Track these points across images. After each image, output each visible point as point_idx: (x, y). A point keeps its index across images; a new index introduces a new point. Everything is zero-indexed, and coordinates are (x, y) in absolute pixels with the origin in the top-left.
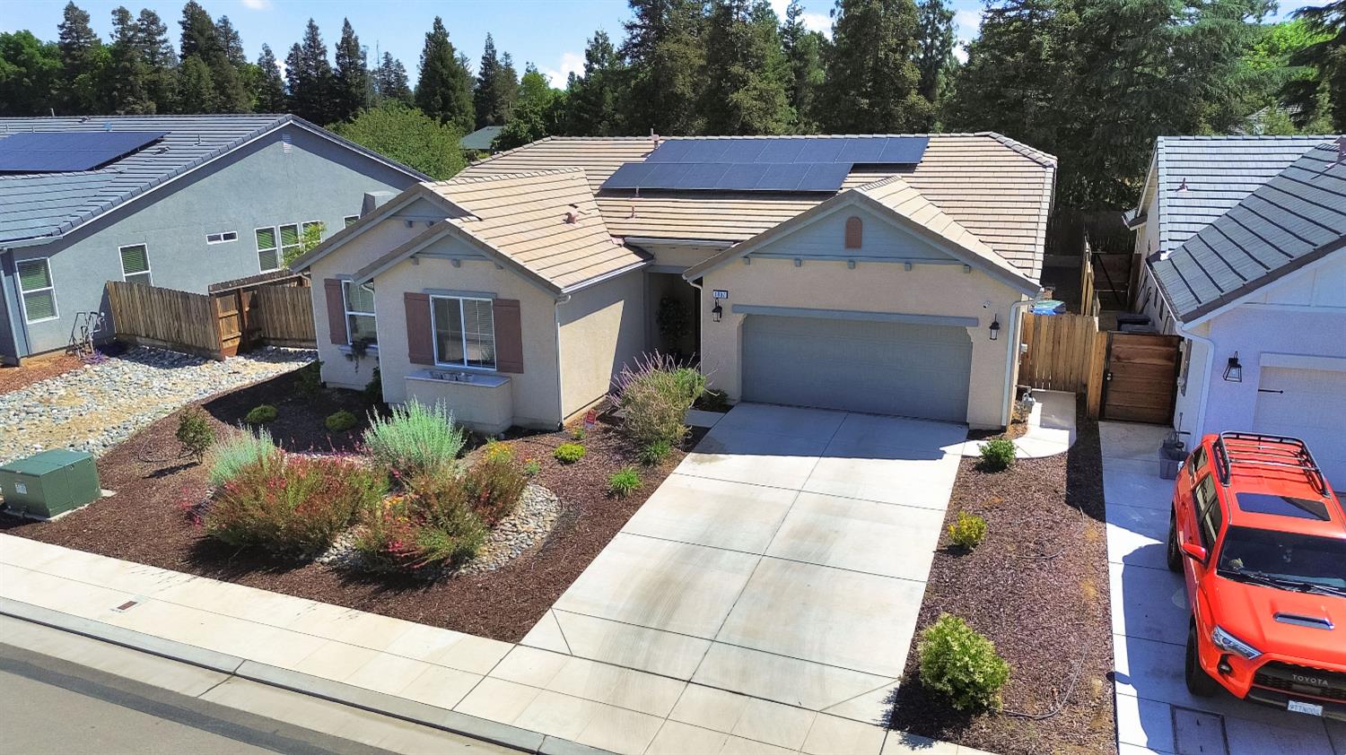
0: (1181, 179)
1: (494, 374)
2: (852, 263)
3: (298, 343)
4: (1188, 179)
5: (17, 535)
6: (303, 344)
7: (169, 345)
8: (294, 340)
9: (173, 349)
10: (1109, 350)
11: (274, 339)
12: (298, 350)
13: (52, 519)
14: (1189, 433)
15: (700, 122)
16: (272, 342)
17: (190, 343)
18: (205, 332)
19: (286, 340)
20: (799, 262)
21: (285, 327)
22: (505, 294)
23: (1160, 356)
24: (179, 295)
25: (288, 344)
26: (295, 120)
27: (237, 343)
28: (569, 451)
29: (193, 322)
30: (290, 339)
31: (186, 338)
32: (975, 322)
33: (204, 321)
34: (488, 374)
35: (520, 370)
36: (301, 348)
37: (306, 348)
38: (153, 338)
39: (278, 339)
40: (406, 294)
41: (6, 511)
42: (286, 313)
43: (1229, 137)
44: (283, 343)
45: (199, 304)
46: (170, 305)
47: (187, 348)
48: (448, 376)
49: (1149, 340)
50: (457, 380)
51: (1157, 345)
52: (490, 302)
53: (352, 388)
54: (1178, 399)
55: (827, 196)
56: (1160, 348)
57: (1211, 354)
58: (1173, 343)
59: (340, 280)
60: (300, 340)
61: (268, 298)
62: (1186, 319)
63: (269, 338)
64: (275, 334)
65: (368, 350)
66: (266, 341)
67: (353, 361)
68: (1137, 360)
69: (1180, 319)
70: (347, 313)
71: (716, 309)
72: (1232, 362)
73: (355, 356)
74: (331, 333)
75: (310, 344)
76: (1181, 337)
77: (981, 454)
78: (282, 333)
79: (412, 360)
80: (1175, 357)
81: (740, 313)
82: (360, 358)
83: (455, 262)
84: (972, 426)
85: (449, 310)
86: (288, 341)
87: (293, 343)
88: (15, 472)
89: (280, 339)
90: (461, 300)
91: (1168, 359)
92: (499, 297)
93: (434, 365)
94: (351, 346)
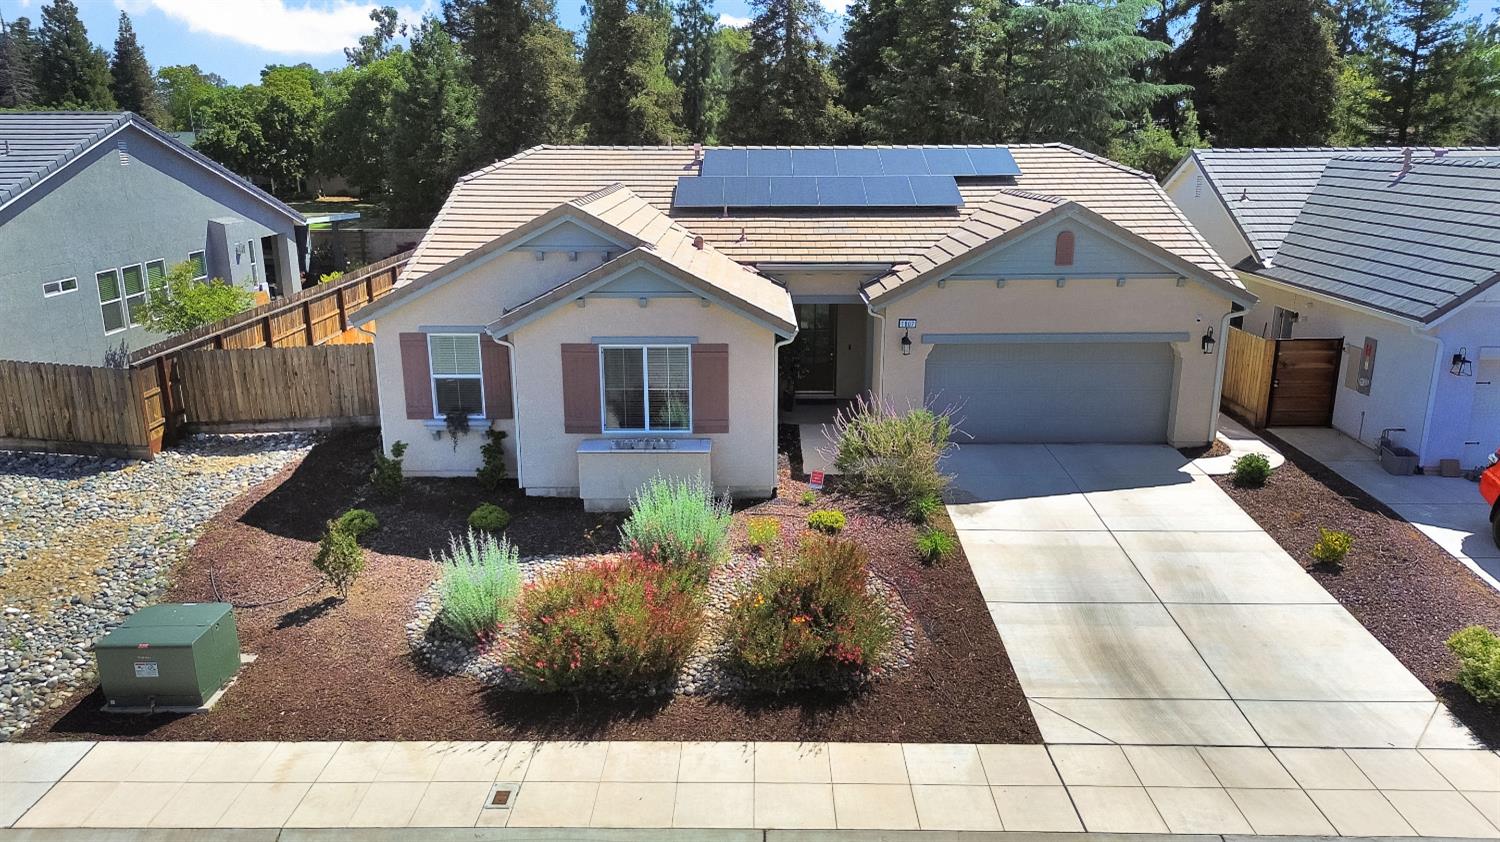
0: (1241, 190)
1: (688, 436)
2: (1060, 281)
3: (251, 426)
4: (1249, 190)
5: (169, 739)
6: (258, 427)
7: (50, 445)
8: (245, 422)
9: (59, 450)
10: (1276, 357)
11: (207, 424)
12: (250, 436)
13: (205, 707)
14: (1404, 430)
15: (581, 132)
16: (205, 428)
17: (91, 438)
18: (122, 422)
19: (230, 423)
20: (1000, 282)
21: (228, 405)
22: (707, 339)
23: (1316, 360)
24: (73, 372)
25: (231, 430)
26: (135, 120)
27: (161, 434)
28: (833, 519)
29: (98, 409)
30: (234, 422)
31: (84, 431)
32: (1185, 336)
33: (120, 406)
34: (680, 438)
35: (725, 429)
36: (257, 432)
37: (264, 432)
38: (21, 437)
39: (214, 423)
40: (563, 346)
41: (104, 709)
42: (231, 386)
43: (1323, 149)
44: (222, 428)
45: (112, 382)
46: (55, 387)
47: (88, 447)
48: (642, 444)
49: (1311, 345)
50: (654, 448)
51: (1320, 349)
52: (687, 349)
53: (455, 475)
54: (1347, 400)
55: (950, 211)
56: (1325, 352)
57: (1440, 353)
58: (1335, 347)
59: (425, 334)
60: (254, 422)
61: (198, 367)
62: (1427, 320)
63: (199, 423)
64: (210, 417)
65: (470, 423)
66: (194, 427)
67: (447, 440)
68: (1303, 366)
69: (1421, 320)
70: (433, 376)
71: (905, 341)
72: (1458, 359)
73: (450, 432)
74: (409, 406)
75: (271, 426)
76: (1341, 341)
77: (1235, 471)
78: (221, 414)
79: (569, 429)
80: (1335, 361)
81: (930, 343)
82: (460, 434)
83: (643, 301)
84: (1177, 445)
85: (625, 361)
86: (232, 425)
87: (242, 427)
88: (136, 647)
89: (218, 423)
90: (645, 348)
91: (1329, 361)
92: (701, 341)
93: (601, 433)
94: (445, 420)
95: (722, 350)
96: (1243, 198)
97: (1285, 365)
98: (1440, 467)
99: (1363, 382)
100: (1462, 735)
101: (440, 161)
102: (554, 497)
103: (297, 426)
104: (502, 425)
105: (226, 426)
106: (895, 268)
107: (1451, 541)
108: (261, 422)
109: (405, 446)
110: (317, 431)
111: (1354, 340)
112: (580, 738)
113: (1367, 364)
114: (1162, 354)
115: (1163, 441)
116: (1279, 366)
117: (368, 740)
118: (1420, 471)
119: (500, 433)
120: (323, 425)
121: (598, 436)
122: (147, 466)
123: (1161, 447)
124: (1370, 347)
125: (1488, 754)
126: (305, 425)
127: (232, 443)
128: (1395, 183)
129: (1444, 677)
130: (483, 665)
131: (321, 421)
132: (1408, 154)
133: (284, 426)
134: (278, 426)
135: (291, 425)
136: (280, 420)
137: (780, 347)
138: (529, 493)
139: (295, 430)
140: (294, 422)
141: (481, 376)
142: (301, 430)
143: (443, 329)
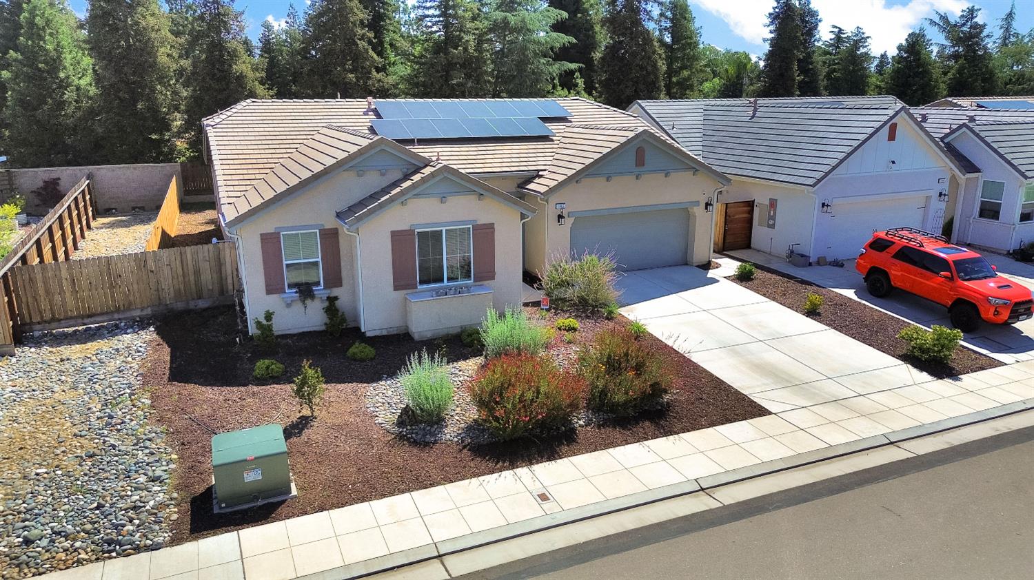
0: (671, 123)
1: (471, 284)
2: (638, 176)
3: (80, 321)
6: (86, 321)
8: (76, 318)
10: (726, 213)
11: (39, 323)
12: (80, 328)
13: (292, 494)
14: (800, 244)
16: (38, 327)
19: (60, 320)
20: (608, 178)
21: (58, 307)
22: (483, 219)
23: (743, 212)
25: (62, 325)
28: (572, 323)
32: (697, 203)
34: (466, 286)
35: (493, 278)
36: (85, 324)
39: (46, 322)
40: (392, 232)
41: (217, 512)
48: (452, 292)
49: (742, 205)
50: (460, 293)
51: (744, 207)
52: (470, 228)
53: (301, 331)
54: (759, 233)
55: (545, 138)
56: (746, 208)
57: (817, 202)
58: (750, 205)
59: (279, 233)
60: (83, 317)
61: (31, 279)
62: (813, 186)
63: (32, 323)
64: (42, 317)
65: (315, 293)
66: (27, 327)
67: (298, 307)
68: (737, 217)
69: (811, 186)
70: (285, 262)
71: (560, 217)
72: (823, 205)
73: (300, 300)
74: (267, 285)
75: (100, 319)
76: (753, 201)
77: (736, 273)
78: (53, 314)
79: (396, 288)
80: (751, 212)
81: (572, 217)
82: (308, 302)
83: (443, 199)
84: (694, 265)
85: (431, 240)
86: (62, 322)
87: (72, 322)
88: (246, 460)
89: (49, 322)
90: (444, 229)
91: (749, 213)
92: (478, 223)
93: (416, 288)
94: (296, 292)
95: (491, 227)
96: (673, 127)
97: (730, 217)
98: (818, 261)
99: (771, 222)
100: (925, 376)
101: (63, 113)
102: (386, 336)
103: (121, 317)
104: (335, 292)
105: (57, 323)
106: (541, 173)
107: (850, 293)
108: (89, 316)
109: (272, 314)
110: (140, 318)
111: (761, 199)
112: (549, 460)
113: (772, 212)
114: (684, 215)
115: (685, 262)
116: (727, 218)
117: (426, 488)
118: (810, 264)
119: (335, 297)
120: (145, 313)
121: (415, 290)
122: (14, 360)
123: (686, 267)
124: (773, 204)
125: (940, 380)
126: (128, 314)
127: (66, 335)
128: (752, 117)
129: (901, 353)
130: (451, 432)
131: (142, 310)
132: (755, 101)
133: (110, 317)
134: (105, 318)
135: (116, 316)
136: (107, 313)
137: (524, 222)
138: (368, 334)
139: (119, 319)
140: (119, 313)
141: (319, 260)
142: (125, 319)
143: (293, 228)
